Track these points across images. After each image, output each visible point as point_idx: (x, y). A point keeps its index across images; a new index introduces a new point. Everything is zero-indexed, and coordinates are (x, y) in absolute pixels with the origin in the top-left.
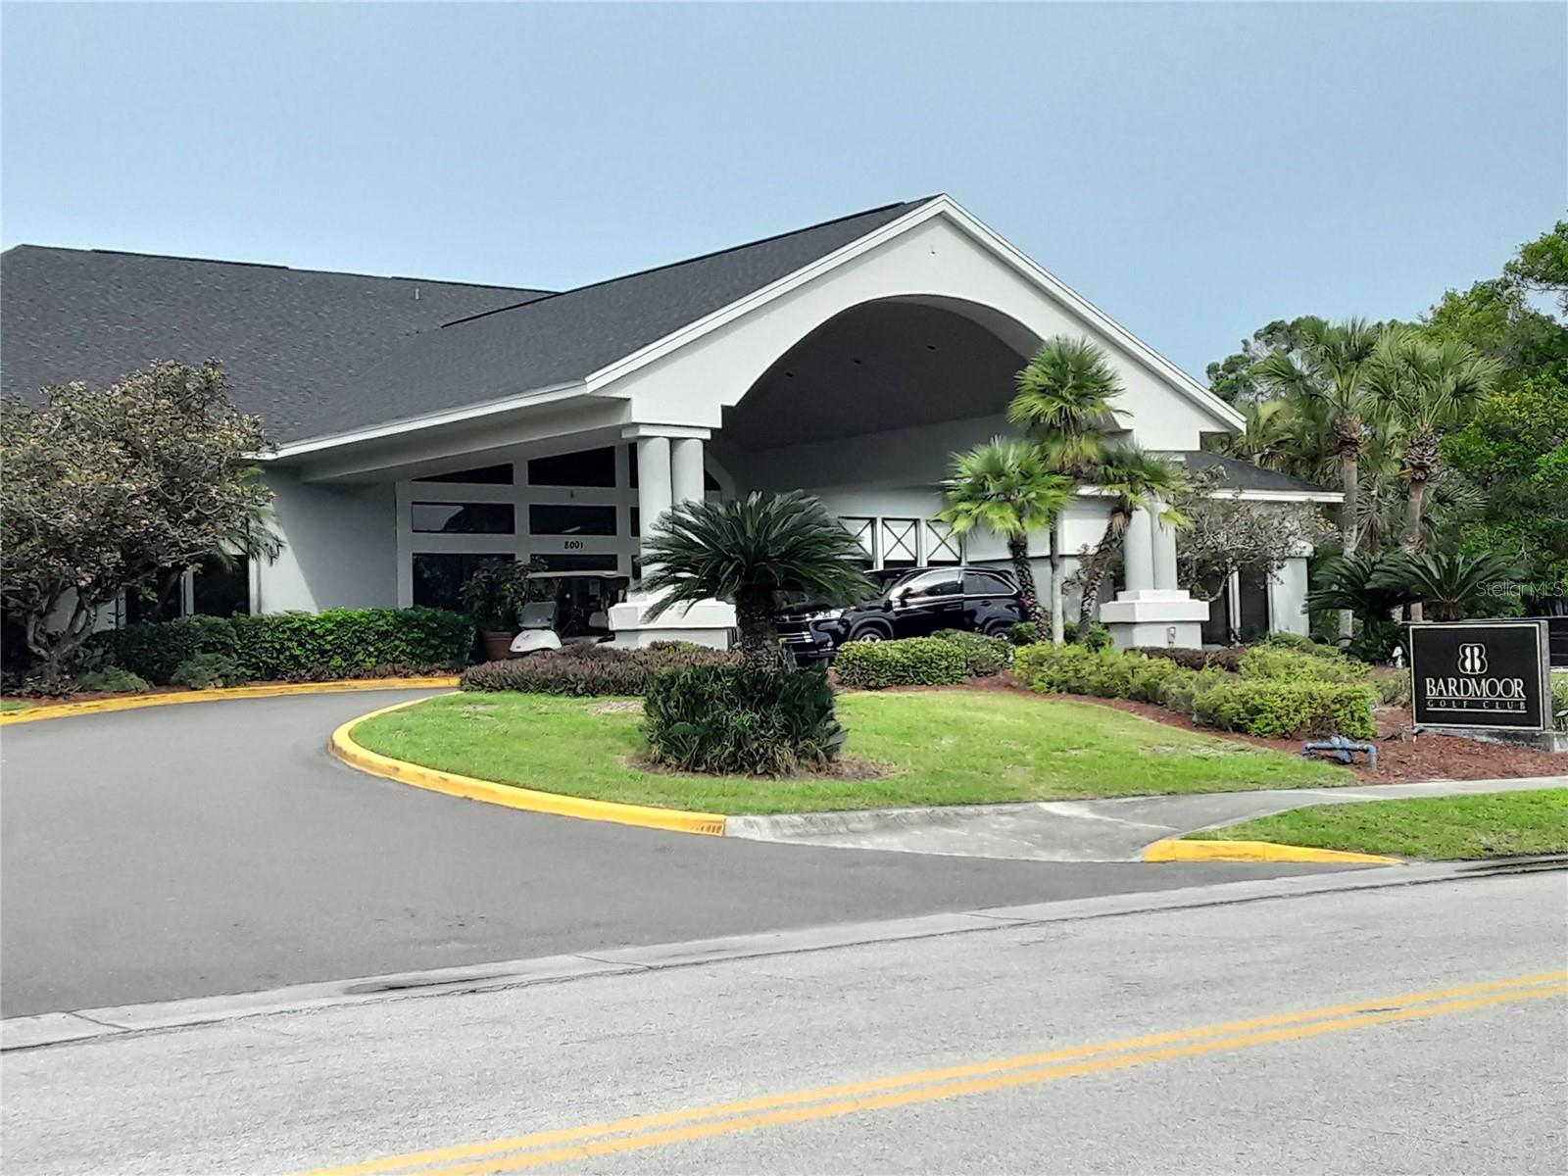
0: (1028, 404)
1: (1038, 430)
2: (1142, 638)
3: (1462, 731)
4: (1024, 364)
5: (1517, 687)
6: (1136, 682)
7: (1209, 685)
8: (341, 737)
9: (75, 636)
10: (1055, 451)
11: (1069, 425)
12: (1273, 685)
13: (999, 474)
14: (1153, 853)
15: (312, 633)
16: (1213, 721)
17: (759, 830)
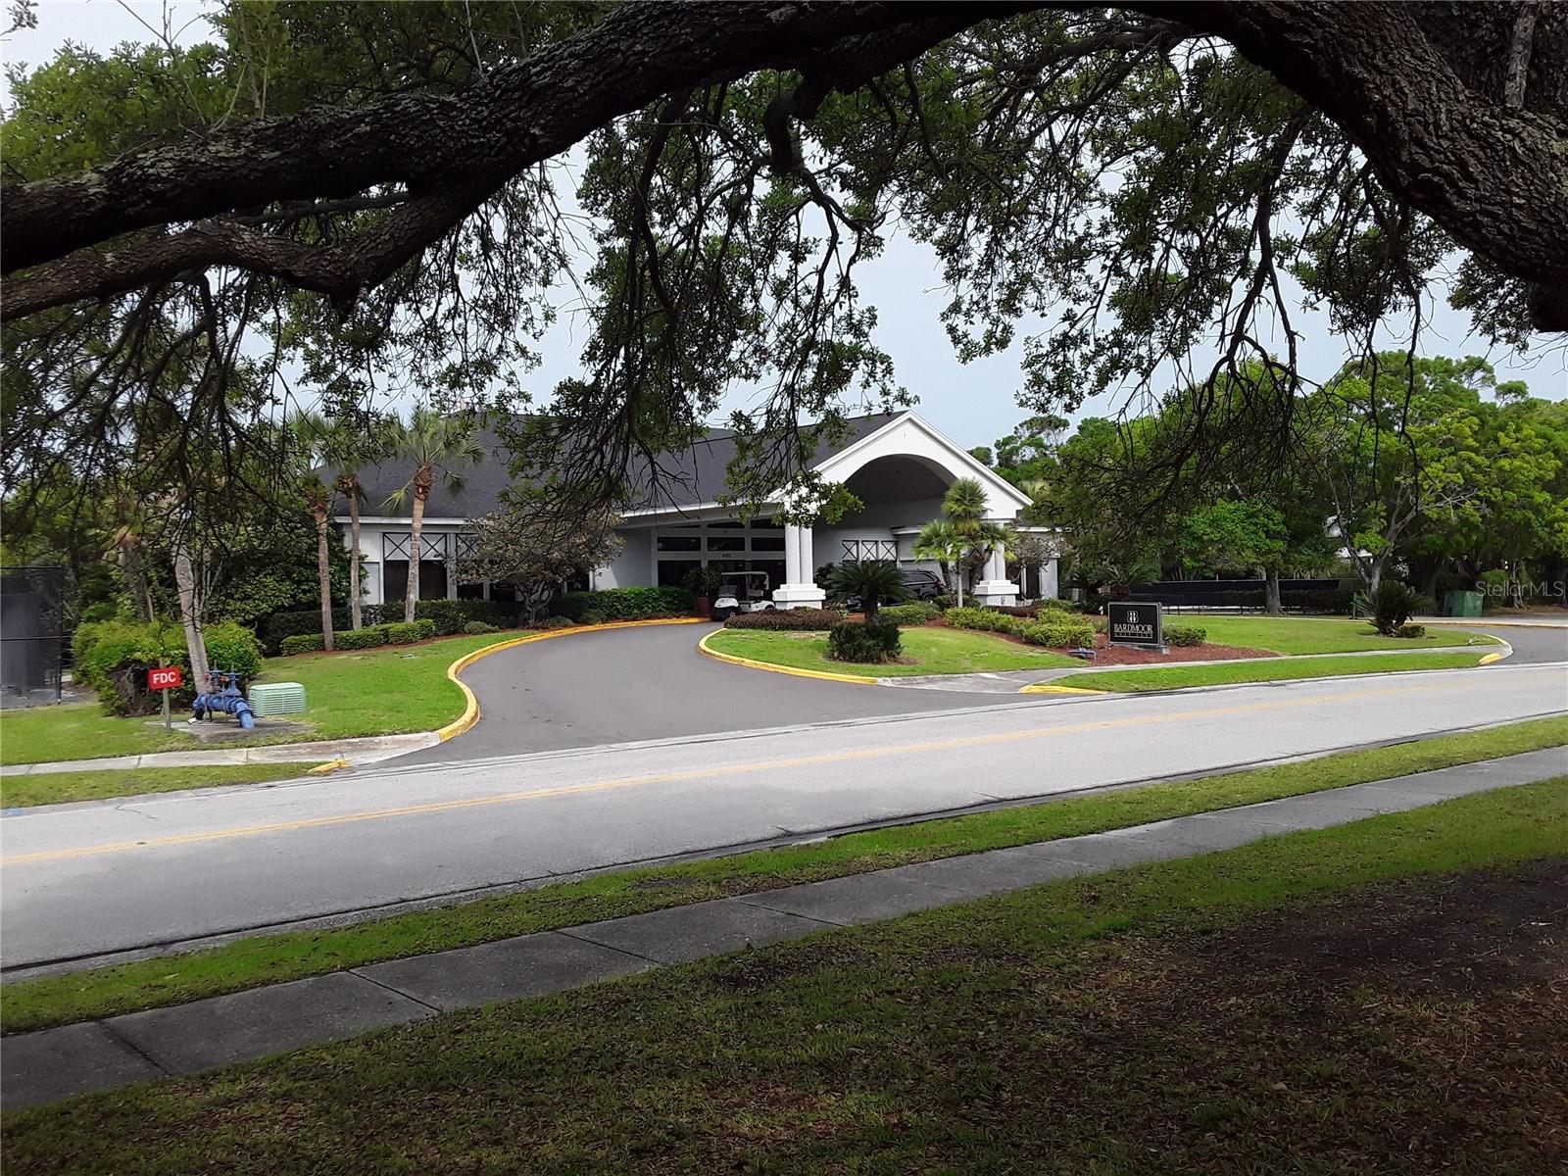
0: (949, 506)
1: (955, 518)
2: (991, 601)
3: (1128, 645)
4: (948, 489)
5: (1149, 628)
6: (998, 625)
7: (1028, 627)
8: (702, 644)
9: (544, 602)
10: (961, 526)
11: (968, 515)
12: (1055, 627)
13: (938, 535)
14: (1024, 690)
15: (625, 599)
16: (1032, 641)
17: (888, 682)
